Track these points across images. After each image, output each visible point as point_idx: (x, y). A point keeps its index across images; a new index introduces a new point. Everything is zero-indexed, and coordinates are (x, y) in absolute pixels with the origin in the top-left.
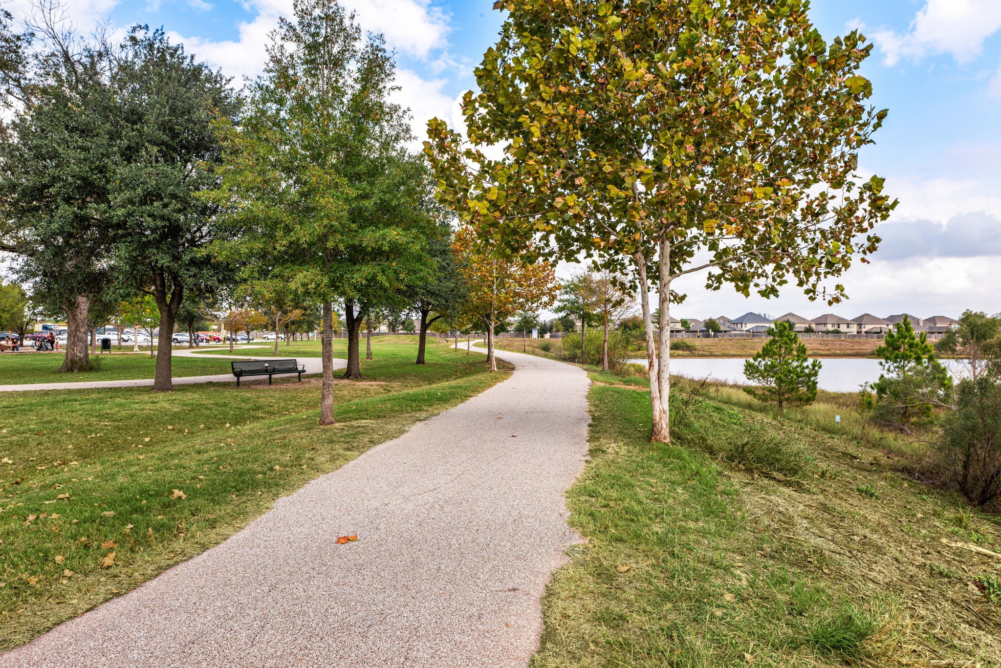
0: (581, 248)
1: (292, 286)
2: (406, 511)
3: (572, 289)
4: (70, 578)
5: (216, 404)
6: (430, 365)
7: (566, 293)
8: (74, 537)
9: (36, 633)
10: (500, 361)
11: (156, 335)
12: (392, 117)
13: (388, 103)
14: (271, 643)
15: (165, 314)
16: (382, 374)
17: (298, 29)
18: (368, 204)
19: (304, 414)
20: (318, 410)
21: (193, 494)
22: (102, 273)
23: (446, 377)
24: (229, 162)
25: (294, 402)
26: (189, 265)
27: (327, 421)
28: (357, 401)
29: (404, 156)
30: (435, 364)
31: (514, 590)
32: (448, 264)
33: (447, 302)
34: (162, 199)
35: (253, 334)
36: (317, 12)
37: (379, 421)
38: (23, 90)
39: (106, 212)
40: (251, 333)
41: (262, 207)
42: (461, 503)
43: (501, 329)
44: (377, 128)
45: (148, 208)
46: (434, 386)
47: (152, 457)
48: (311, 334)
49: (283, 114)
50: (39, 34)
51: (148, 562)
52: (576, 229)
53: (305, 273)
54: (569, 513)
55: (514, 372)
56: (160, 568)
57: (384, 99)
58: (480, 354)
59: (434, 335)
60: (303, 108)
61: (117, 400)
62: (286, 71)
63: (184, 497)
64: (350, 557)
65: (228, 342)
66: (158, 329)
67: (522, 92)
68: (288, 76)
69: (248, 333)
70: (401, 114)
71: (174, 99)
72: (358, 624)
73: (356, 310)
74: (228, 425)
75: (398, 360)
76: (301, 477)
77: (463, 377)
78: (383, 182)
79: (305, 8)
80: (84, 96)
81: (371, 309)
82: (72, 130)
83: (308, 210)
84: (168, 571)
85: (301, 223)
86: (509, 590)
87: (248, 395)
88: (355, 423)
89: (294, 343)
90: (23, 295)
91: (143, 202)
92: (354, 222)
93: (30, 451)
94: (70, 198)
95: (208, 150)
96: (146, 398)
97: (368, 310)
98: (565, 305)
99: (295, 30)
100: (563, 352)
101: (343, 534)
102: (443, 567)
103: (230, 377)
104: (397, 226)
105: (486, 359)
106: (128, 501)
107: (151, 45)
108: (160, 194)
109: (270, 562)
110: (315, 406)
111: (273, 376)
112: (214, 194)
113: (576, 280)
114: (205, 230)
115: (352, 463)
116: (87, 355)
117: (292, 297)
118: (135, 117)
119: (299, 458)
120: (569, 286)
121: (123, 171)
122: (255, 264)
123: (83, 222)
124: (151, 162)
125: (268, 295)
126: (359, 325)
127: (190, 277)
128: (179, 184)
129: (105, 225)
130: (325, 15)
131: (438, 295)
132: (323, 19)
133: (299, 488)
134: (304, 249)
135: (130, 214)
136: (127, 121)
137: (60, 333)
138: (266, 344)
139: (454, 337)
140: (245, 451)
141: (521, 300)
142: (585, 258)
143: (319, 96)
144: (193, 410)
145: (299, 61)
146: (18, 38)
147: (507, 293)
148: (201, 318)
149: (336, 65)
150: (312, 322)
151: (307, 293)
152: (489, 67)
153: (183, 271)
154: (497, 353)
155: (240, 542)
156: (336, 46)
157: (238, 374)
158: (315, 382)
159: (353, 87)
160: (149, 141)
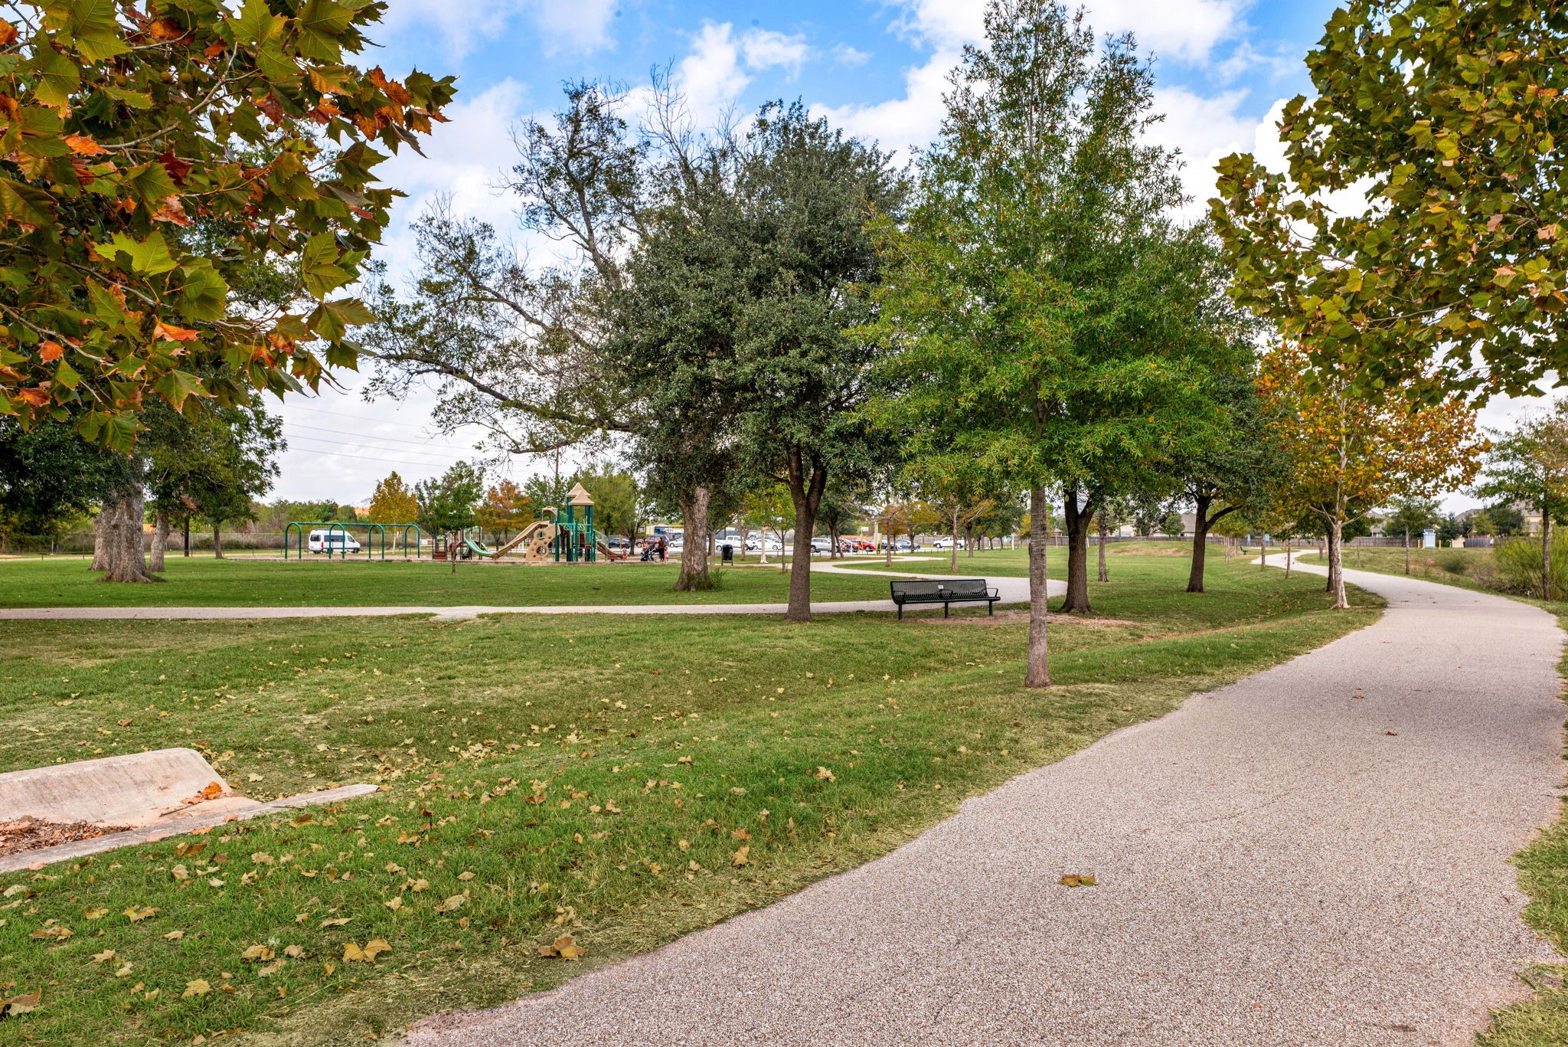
0: (1544, 368)
1: (984, 462)
2: (1181, 848)
3: (1518, 450)
4: (696, 873)
5: (871, 645)
6: (1213, 594)
7: (1505, 458)
8: (699, 817)
9: (663, 940)
10: (1354, 591)
11: (789, 541)
12: (1147, 170)
13: (1141, 147)
14: (963, 1026)
15: (802, 509)
16: (1127, 608)
17: (992, 57)
18: (1106, 321)
19: (1000, 667)
20: (1022, 662)
21: (845, 775)
22: (725, 455)
23: (1246, 615)
24: (890, 280)
25: (983, 648)
26: (834, 439)
27: (1037, 681)
28: (1084, 650)
29: (1165, 233)
30: (1223, 593)
31: (1405, 1029)
32: (1248, 414)
33: (1246, 481)
34: (799, 345)
35: (919, 538)
36: (1022, 23)
37: (1125, 687)
38: (638, 218)
39: (730, 369)
40: (916, 538)
41: (939, 343)
42: (1286, 848)
43: (1357, 529)
44: (1121, 194)
45: (782, 359)
46: (1222, 631)
47: (789, 716)
48: (1005, 540)
49: (968, 195)
50: (655, 142)
51: (788, 867)
52: (1531, 329)
53: (1003, 441)
54: (1527, 900)
55: (1386, 611)
56: (804, 878)
57: (1134, 142)
58: (1312, 577)
59: (1219, 541)
60: (1000, 181)
61: (743, 632)
62: (973, 127)
63: (833, 779)
64: (1084, 910)
65: (883, 551)
66: (792, 531)
67: (1406, 80)
68: (976, 135)
69: (912, 538)
70: (1163, 162)
71: (815, 198)
72: (1102, 1027)
73: (1083, 497)
74: (886, 677)
75: (1154, 584)
76: (1000, 768)
77: (1278, 617)
78: (1130, 283)
79: (1002, 21)
80: (704, 213)
81: (1109, 499)
82: (689, 262)
83: (1007, 340)
84: (815, 885)
85: (997, 363)
86: (1394, 1027)
87: (915, 633)
88: (1083, 688)
89: (980, 554)
90: (635, 487)
91: (776, 353)
92: (1080, 354)
93: (645, 695)
94: (689, 354)
95: (858, 265)
96: (777, 630)
97: (1103, 500)
98: (1501, 483)
99: (987, 60)
100: (1496, 575)
101: (1071, 870)
102: (1254, 957)
103: (888, 605)
104: (1157, 354)
105: (1324, 586)
106: (761, 775)
107: (786, 127)
108: (797, 339)
109: (957, 896)
110: (1015, 655)
111: (951, 605)
112: (870, 330)
113: (1528, 433)
114: (855, 385)
115: (1081, 754)
116: (705, 568)
117: (983, 479)
118: (766, 233)
119: (994, 737)
120: (1510, 444)
121: (752, 310)
122: (926, 432)
123: (703, 385)
124: (786, 294)
125: (947, 479)
126: (1086, 525)
127: (835, 456)
128: (820, 322)
129: (729, 388)
130: (1035, 25)
131: (1229, 471)
132: (1031, 32)
133: (997, 785)
134: (1001, 403)
135: (760, 370)
136: (756, 241)
137: (674, 537)
138: (937, 554)
139: (1259, 544)
140: (914, 719)
141: (1400, 475)
142: (1554, 386)
143: (1024, 156)
144: (839, 651)
145: (993, 108)
146: (633, 152)
147: (1369, 463)
148: (847, 516)
149: (1051, 101)
150: (1008, 520)
151: (1007, 474)
152: (1338, 47)
153: (826, 449)
154: (1349, 575)
155: (912, 858)
156: (1053, 70)
157: (900, 600)
158: (1015, 617)
159: (1079, 132)
160: (783, 264)
